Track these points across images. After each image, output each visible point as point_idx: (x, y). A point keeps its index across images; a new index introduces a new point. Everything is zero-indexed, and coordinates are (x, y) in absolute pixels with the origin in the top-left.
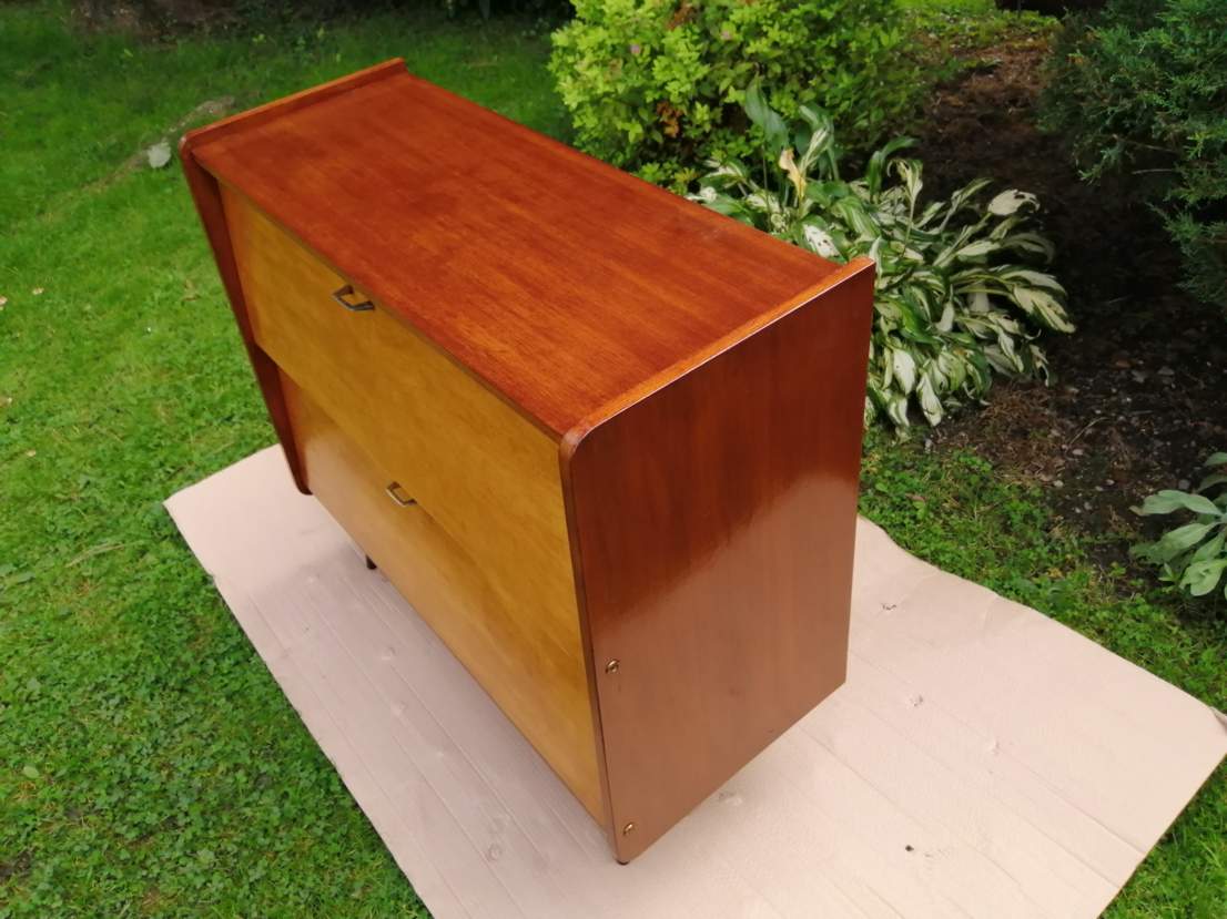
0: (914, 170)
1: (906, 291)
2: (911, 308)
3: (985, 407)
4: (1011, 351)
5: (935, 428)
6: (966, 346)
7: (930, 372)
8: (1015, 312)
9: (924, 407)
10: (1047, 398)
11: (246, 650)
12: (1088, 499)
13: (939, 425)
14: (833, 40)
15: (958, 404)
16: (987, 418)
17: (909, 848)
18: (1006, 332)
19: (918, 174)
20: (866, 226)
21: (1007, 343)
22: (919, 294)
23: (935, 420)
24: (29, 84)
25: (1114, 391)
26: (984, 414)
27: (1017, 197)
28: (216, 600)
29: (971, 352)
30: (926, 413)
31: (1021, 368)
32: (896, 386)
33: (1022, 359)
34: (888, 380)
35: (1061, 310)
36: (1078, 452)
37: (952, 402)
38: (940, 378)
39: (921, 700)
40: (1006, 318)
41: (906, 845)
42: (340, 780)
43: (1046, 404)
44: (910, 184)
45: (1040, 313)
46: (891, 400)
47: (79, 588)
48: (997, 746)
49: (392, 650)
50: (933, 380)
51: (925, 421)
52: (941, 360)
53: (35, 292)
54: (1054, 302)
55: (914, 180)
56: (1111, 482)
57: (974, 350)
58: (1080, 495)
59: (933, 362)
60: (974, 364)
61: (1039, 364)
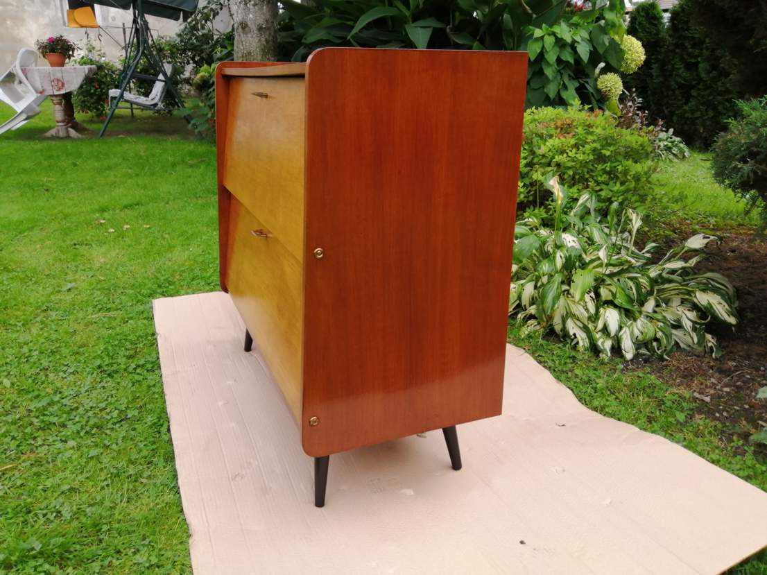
0: (638, 214)
1: (622, 280)
2: (623, 290)
3: (667, 360)
4: (690, 330)
5: (628, 361)
6: (658, 320)
7: (631, 328)
8: (695, 307)
9: (623, 347)
10: (712, 364)
11: (155, 366)
12: (727, 412)
13: (632, 360)
14: (608, 166)
15: (648, 353)
16: (666, 366)
17: (522, 542)
18: (687, 317)
19: (640, 217)
20: (601, 238)
21: (687, 324)
22: (631, 284)
23: (629, 356)
24: (191, 166)
25: (762, 368)
26: (665, 363)
27: (705, 238)
28: (154, 344)
29: (662, 324)
30: (623, 352)
31: (696, 340)
32: (605, 330)
33: (697, 335)
34: (600, 326)
35: (727, 306)
36: (727, 389)
37: (643, 351)
38: (637, 333)
39: (564, 471)
40: (689, 310)
41: (520, 540)
42: (169, 426)
43: (711, 367)
44: (634, 221)
45: (711, 307)
46: (600, 338)
47: (87, 325)
48: (611, 503)
49: (235, 380)
50: (632, 333)
51: (622, 356)
52: (639, 322)
53: (145, 226)
54: (722, 301)
55: (636, 220)
56: (747, 407)
57: (663, 323)
58: (721, 407)
59: (634, 323)
60: (662, 331)
61: (710, 344)
